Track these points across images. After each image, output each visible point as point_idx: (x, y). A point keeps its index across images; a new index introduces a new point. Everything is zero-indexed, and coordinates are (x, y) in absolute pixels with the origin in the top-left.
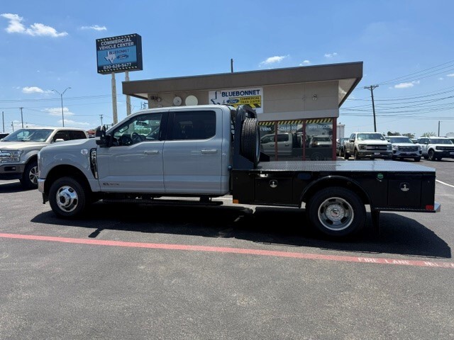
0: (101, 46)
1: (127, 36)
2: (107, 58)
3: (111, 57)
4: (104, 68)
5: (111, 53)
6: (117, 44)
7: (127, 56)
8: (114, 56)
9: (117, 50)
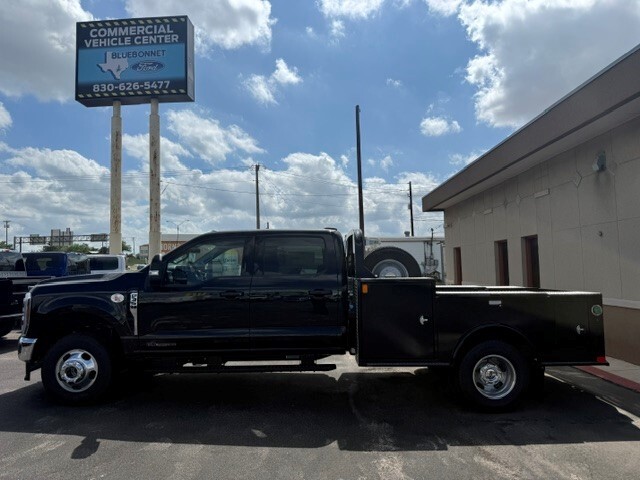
0: (89, 38)
1: (161, 19)
2: (105, 67)
3: (117, 65)
4: (96, 88)
5: (115, 56)
6: (133, 37)
7: (160, 66)
8: (124, 63)
9: (132, 49)
